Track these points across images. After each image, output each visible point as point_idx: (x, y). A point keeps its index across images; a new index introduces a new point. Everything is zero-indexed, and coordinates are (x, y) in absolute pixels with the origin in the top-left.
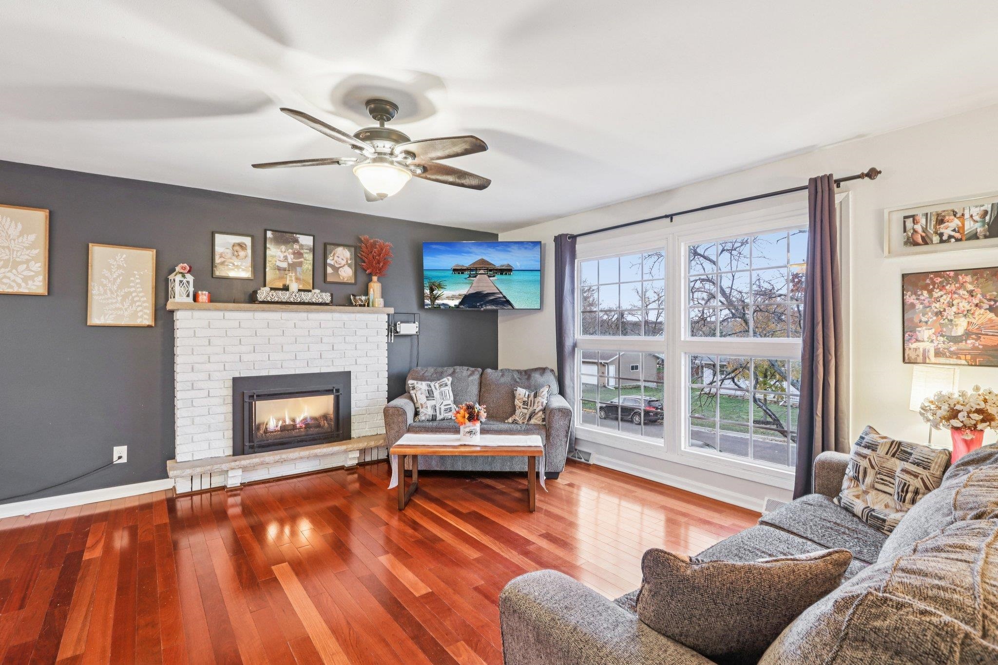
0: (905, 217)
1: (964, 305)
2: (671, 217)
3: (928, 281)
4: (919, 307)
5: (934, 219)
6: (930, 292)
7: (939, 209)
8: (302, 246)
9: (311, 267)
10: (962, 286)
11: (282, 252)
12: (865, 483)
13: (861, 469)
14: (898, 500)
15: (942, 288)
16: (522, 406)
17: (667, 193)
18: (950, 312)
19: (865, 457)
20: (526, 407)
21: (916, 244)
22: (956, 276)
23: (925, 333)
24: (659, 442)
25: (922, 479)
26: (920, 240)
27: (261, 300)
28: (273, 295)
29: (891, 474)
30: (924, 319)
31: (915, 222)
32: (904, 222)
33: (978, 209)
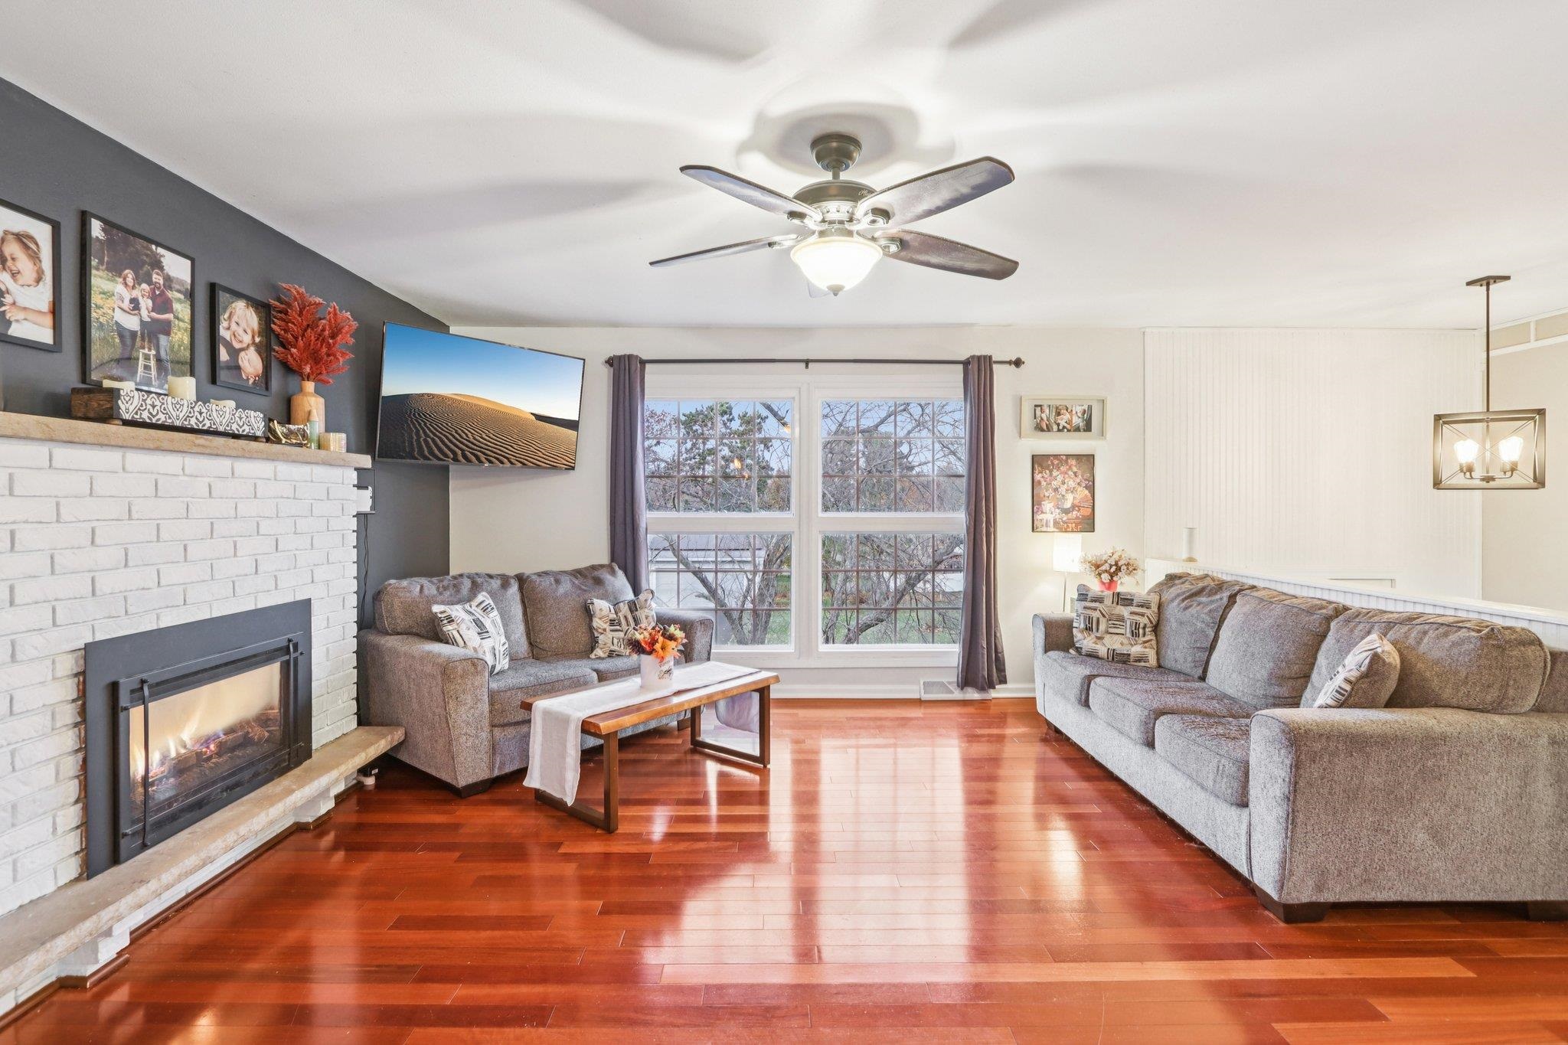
0: (1036, 406)
1: (1072, 484)
2: (807, 362)
3: (1049, 463)
4: (1044, 483)
5: (1054, 410)
6: (1051, 471)
7: (1058, 403)
8: (168, 279)
9: (186, 340)
10: (1070, 468)
11: (126, 284)
12: (1100, 630)
13: (1095, 620)
14: (1133, 636)
15: (1058, 469)
16: (608, 628)
17: (802, 331)
18: (1063, 489)
19: (1095, 610)
20: (618, 627)
21: (1042, 430)
22: (1067, 459)
23: (1047, 506)
24: (789, 648)
25: (1147, 616)
26: (1045, 427)
27: (127, 417)
28: (154, 406)
29: (1121, 619)
30: (1047, 494)
31: (1042, 411)
32: (1035, 410)
33: (1080, 408)
